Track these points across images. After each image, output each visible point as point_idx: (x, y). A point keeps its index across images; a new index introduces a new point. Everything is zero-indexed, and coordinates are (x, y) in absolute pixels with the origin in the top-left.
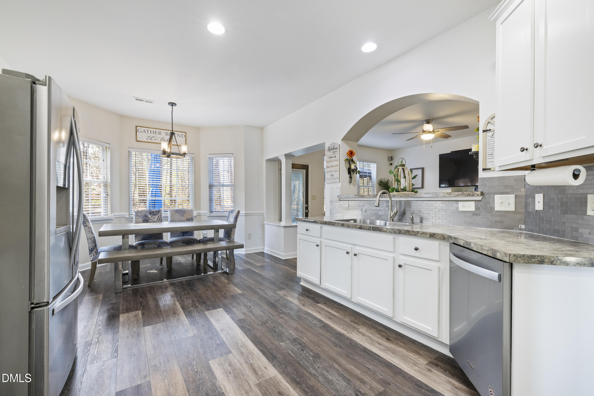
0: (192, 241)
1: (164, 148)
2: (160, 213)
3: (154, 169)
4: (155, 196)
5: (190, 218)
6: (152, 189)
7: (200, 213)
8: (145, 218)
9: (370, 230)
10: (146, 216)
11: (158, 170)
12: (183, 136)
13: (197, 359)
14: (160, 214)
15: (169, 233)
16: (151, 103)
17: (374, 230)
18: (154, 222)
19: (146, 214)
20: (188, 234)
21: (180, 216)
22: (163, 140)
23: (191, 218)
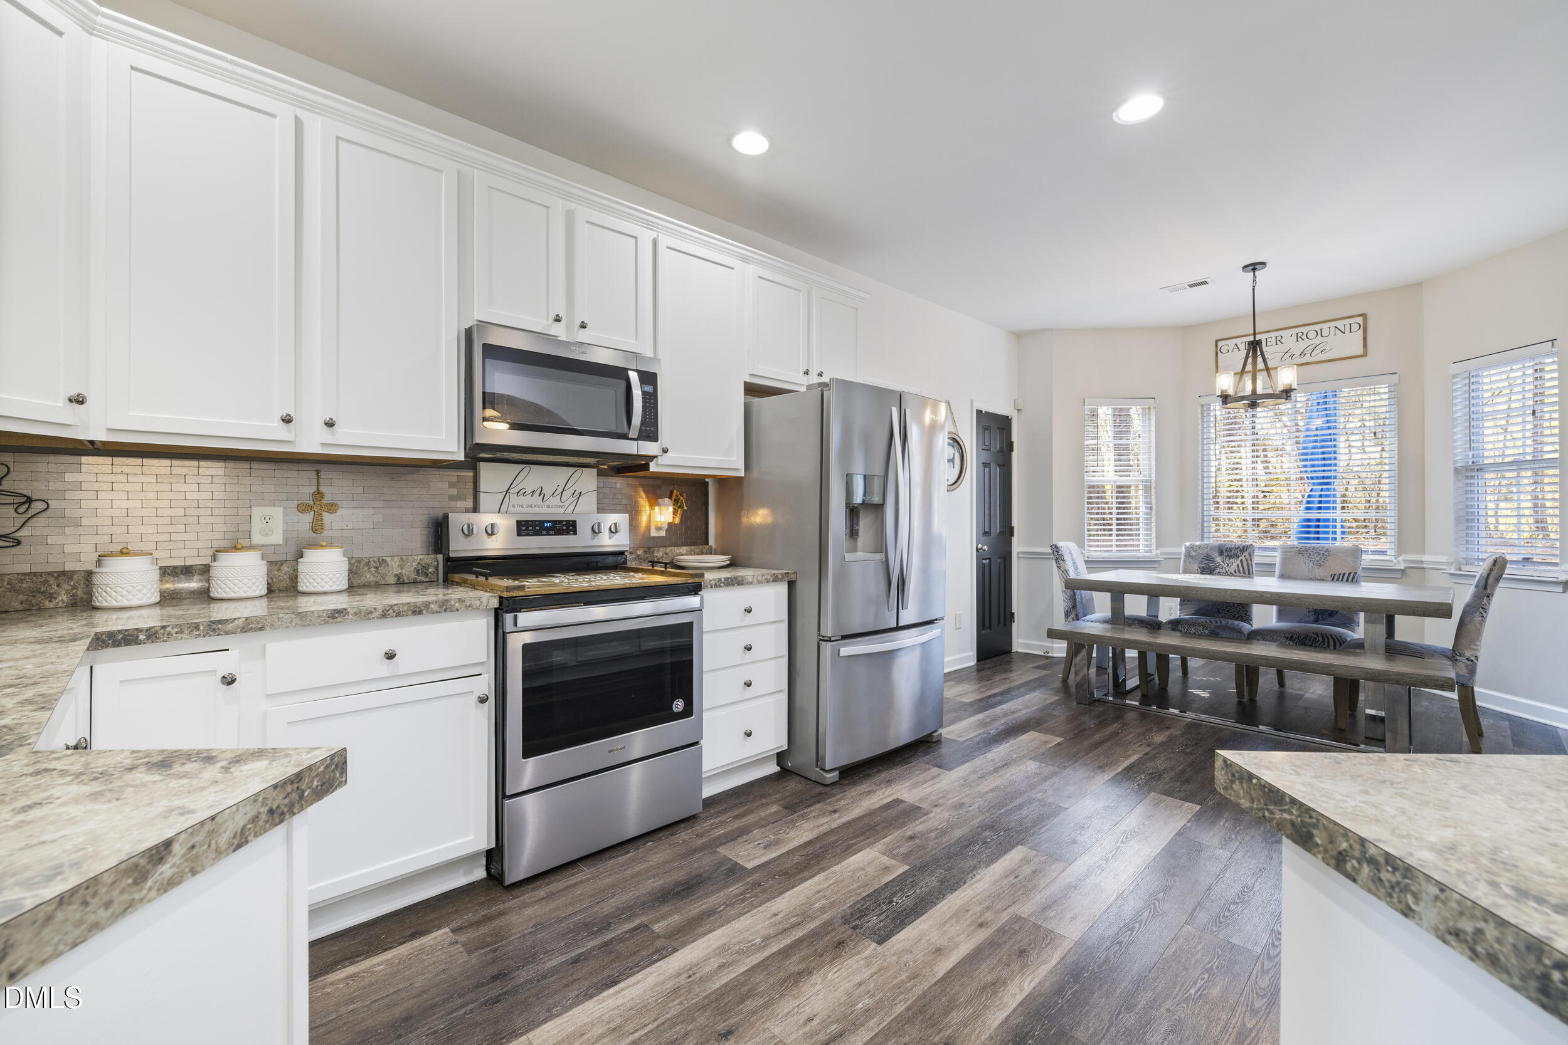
0: (1321, 639)
1: (1224, 387)
2: (1246, 553)
3: (1317, 435)
4: (1320, 508)
5: (1344, 574)
6: (1311, 491)
7: (1421, 562)
8: (1207, 562)
10: (1208, 558)
11: (1330, 434)
12: (1355, 327)
14: (1248, 556)
15: (1275, 607)
16: (1205, 283)
18: (1227, 574)
19: (1210, 553)
20: (1332, 620)
21: (1311, 564)
22: (1288, 355)
23: (1350, 573)
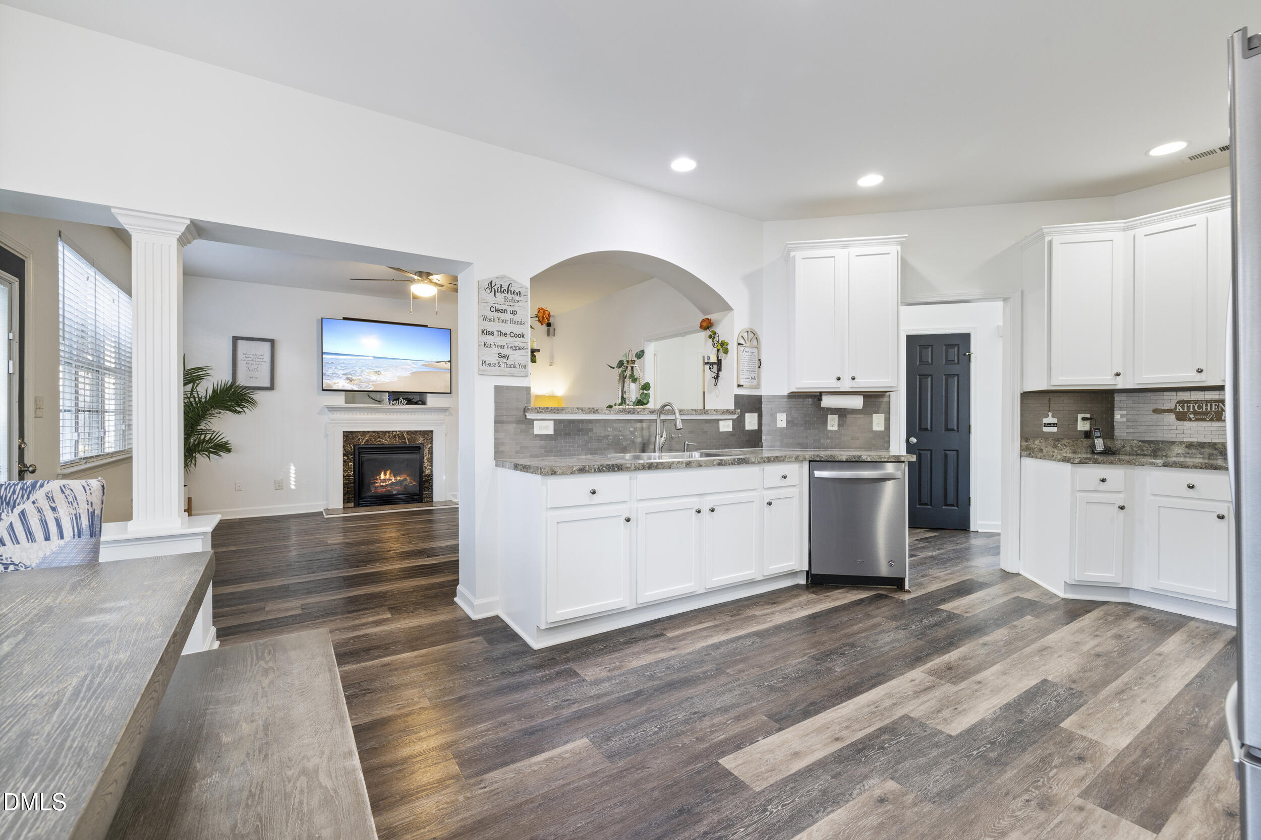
9: (735, 464)
13: (962, 753)
17: (739, 464)
